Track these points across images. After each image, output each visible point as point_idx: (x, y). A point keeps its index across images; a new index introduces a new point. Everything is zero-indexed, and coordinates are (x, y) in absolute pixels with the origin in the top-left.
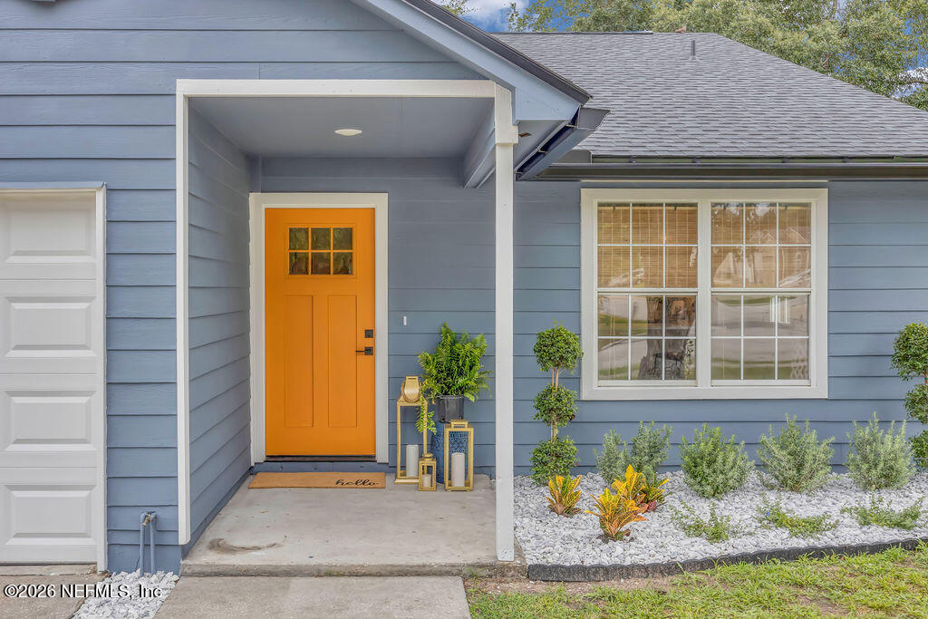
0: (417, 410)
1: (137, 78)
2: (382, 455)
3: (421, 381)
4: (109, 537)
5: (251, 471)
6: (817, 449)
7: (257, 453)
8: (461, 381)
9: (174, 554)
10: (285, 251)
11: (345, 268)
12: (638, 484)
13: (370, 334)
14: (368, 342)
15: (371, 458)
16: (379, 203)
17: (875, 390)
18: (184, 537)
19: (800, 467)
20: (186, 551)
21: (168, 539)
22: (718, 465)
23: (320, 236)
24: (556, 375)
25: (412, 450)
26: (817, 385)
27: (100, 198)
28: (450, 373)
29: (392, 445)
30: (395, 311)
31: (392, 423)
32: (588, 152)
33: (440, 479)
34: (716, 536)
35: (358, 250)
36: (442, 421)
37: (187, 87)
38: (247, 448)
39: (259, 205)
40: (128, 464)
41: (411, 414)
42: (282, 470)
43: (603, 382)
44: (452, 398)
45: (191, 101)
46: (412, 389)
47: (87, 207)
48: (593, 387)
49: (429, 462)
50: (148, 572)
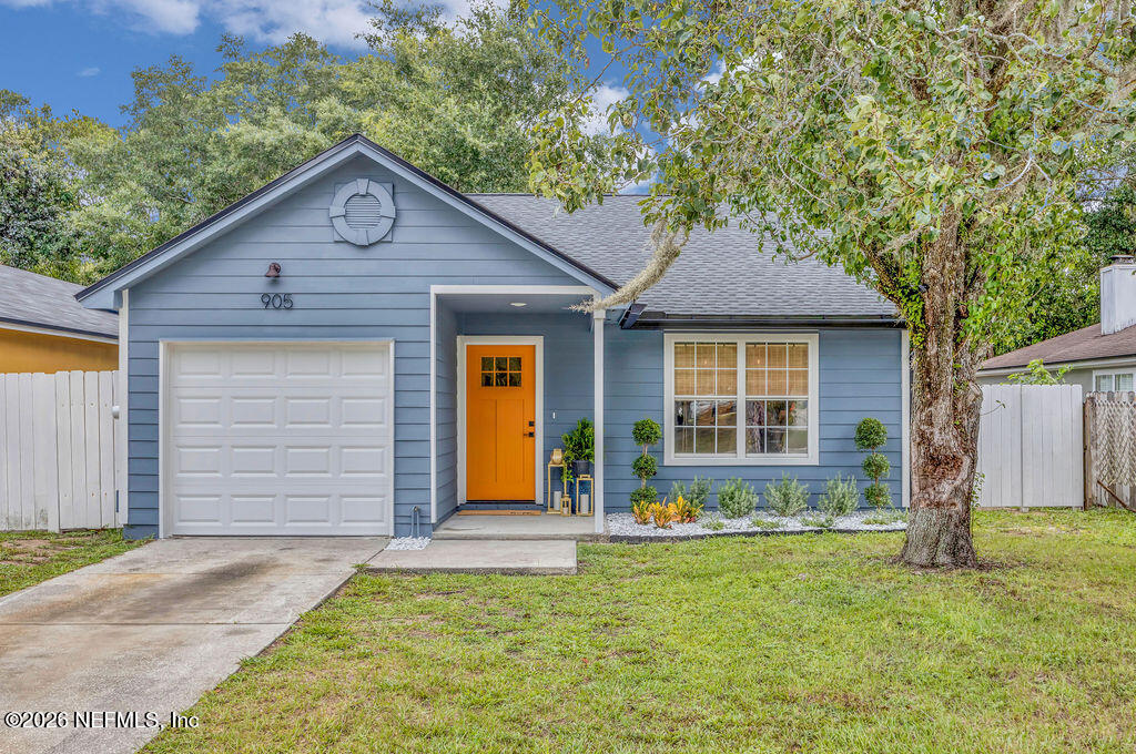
0: (561, 469)
1: (410, 285)
2: (539, 499)
3: (563, 451)
4: (395, 520)
5: (457, 509)
7: (462, 497)
8: (587, 451)
9: (427, 529)
10: (479, 371)
11: (515, 382)
12: (684, 507)
13: (532, 424)
14: (530, 429)
15: (533, 502)
16: (538, 342)
18: (433, 520)
19: (787, 502)
20: (435, 527)
21: (426, 521)
22: (736, 499)
23: (501, 363)
24: (645, 448)
25: (557, 494)
26: (812, 456)
27: (392, 345)
28: (581, 447)
30: (547, 410)
31: (546, 479)
32: (663, 313)
33: (573, 511)
34: (715, 528)
35: (525, 372)
36: (576, 475)
37: (436, 289)
38: (455, 494)
39: (463, 343)
40: (406, 482)
41: (558, 472)
42: (477, 509)
43: (677, 454)
44: (582, 462)
45: (438, 296)
46: (557, 456)
47: (388, 347)
48: (672, 457)
49: (567, 499)
50: (416, 537)
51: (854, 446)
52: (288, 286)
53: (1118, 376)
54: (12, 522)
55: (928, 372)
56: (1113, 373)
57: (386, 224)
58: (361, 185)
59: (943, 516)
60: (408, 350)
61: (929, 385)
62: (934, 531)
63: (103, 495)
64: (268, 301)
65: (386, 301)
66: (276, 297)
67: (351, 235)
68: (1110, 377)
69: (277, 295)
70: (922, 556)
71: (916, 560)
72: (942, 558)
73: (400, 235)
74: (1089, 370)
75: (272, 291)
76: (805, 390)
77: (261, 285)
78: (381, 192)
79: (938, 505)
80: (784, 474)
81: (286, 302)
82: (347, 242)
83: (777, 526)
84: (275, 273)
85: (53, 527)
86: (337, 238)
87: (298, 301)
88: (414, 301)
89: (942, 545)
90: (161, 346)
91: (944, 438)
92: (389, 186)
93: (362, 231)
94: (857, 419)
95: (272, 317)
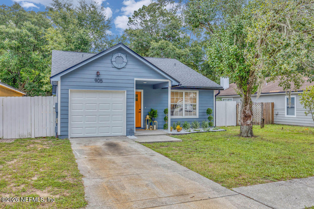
0: (149, 120)
1: (130, 78)
2: (142, 127)
3: (149, 116)
4: (126, 132)
6: (198, 124)
8: (155, 116)
9: (134, 134)
11: (137, 100)
13: (140, 110)
14: (140, 111)
15: (141, 127)
16: (142, 91)
17: (204, 117)
18: (135, 132)
19: (196, 126)
21: (133, 132)
22: (187, 125)
24: (167, 115)
25: (147, 125)
26: (197, 116)
27: (126, 92)
28: (153, 115)
29: (144, 125)
30: (144, 106)
31: (144, 122)
35: (139, 98)
44: (153, 118)
45: (136, 80)
47: (124, 92)
49: (151, 126)
50: (131, 136)
51: (206, 114)
52: (101, 77)
53: (228, 99)
54: (20, 136)
55: (246, 99)
56: (227, 99)
57: (124, 64)
58: (120, 54)
59: (249, 127)
60: (129, 93)
61: (246, 102)
62: (247, 130)
63: (47, 128)
64: (96, 80)
65: (124, 81)
66: (98, 79)
67: (117, 66)
68: (226, 99)
69: (99, 79)
70: (245, 135)
71: (244, 135)
72: (249, 135)
73: (127, 67)
74: (222, 98)
75: (97, 78)
76: (196, 102)
77: (94, 76)
78: (124, 56)
79: (248, 125)
80: (195, 120)
81: (101, 81)
82: (115, 67)
83: (199, 130)
84: (98, 74)
85: (33, 137)
86: (113, 66)
87: (104, 81)
88: (130, 82)
89: (249, 132)
90: (69, 90)
91: (247, 112)
92: (125, 55)
93: (119, 65)
94: (207, 108)
95: (97, 84)
